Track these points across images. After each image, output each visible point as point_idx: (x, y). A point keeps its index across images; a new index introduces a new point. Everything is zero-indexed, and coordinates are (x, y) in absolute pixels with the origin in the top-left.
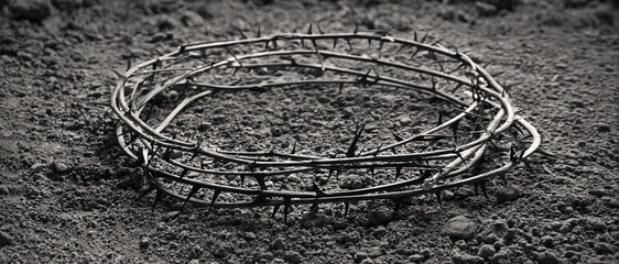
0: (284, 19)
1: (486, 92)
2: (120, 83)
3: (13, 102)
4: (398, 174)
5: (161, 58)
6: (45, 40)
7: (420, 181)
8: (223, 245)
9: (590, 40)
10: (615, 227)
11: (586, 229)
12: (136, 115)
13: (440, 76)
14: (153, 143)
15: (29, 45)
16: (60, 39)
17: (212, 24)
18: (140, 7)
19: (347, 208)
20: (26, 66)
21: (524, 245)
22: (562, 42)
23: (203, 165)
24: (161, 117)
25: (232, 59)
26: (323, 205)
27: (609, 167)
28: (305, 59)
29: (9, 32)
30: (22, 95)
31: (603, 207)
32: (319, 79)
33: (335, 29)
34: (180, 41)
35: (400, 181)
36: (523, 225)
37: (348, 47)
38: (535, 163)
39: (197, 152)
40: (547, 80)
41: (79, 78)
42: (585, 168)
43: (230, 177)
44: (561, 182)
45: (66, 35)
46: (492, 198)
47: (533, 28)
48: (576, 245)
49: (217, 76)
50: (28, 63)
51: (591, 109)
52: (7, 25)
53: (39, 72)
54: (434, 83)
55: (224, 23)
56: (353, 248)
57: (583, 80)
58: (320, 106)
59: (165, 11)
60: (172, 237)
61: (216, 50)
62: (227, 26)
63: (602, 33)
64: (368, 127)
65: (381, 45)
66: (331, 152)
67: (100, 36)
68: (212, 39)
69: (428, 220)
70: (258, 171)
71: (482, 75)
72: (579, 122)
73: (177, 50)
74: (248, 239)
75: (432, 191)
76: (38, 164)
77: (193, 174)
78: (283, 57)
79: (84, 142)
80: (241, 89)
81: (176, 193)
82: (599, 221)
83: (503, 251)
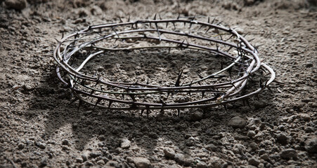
0: (143, 11)
1: (245, 51)
2: (58, 45)
3: (5, 53)
4: (203, 96)
5: (79, 33)
6: (22, 20)
7: (214, 99)
8: (117, 128)
9: (303, 16)
10: (315, 118)
11: (300, 120)
12: (66, 62)
13: (221, 43)
14: (75, 77)
15: (14, 23)
16: (30, 21)
17: (106, 14)
18: (71, 3)
19: (179, 112)
20: (12, 34)
21: (270, 130)
22: (287, 19)
23: (102, 89)
24: (78, 64)
25: (114, 34)
26: (166, 110)
27: (312, 86)
28: (151, 34)
29: (5, 16)
30: (9, 50)
31: (309, 108)
32: (158, 46)
33: (168, 17)
34: (89, 23)
35: (204, 99)
36: (269, 120)
37: (173, 27)
38: (273, 88)
39: (98, 82)
40: (278, 42)
41: (38, 42)
42: (299, 88)
43: (117, 95)
44: (287, 97)
45: (33, 19)
46: (252, 107)
47: (273, 11)
48: (296, 129)
49: (107, 43)
50: (13, 33)
51: (302, 55)
52: (4, 12)
53: (18, 38)
54: (217, 47)
55: (112, 13)
56: (184, 132)
57: (298, 40)
58: (159, 60)
59: (84, 5)
60: (89, 123)
61: (106, 28)
62: (113, 15)
63: (310, 11)
64: (185, 71)
65: (191, 26)
66: (167, 83)
67: (49, 19)
68: (105, 22)
69: (221, 119)
70: (131, 92)
71: (243, 41)
72: (296, 63)
73: (87, 28)
74: (129, 126)
75: (222, 104)
76: (16, 86)
77: (97, 92)
78: (140, 33)
79: (40, 75)
80: (118, 50)
81: (89, 102)
82: (306, 115)
83: (259, 134)
